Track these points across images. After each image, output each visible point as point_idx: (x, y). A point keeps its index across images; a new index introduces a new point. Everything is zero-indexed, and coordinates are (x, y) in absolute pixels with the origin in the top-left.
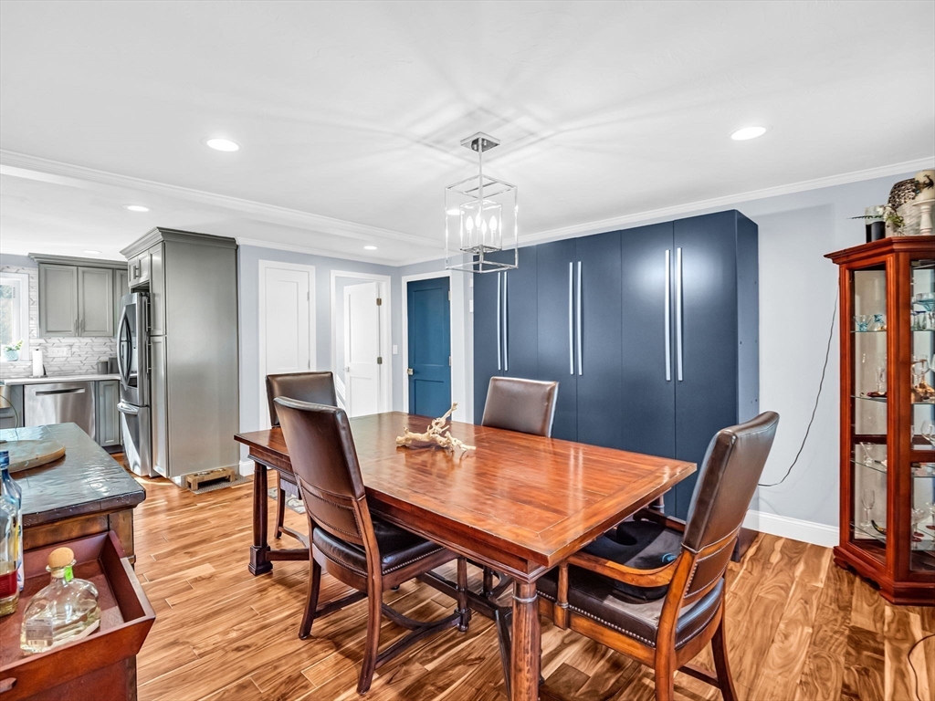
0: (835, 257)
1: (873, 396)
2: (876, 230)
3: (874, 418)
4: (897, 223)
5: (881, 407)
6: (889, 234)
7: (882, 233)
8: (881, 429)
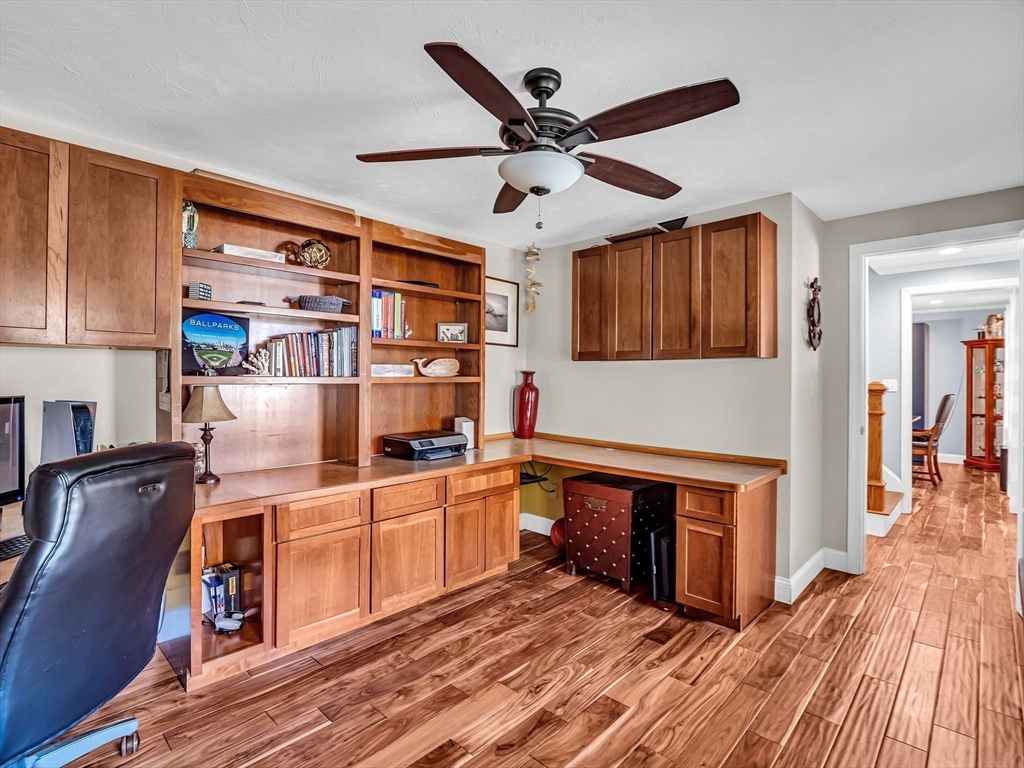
0: (965, 343)
1: (980, 397)
2: (982, 335)
3: (980, 406)
4: (990, 333)
5: (983, 401)
6: (987, 337)
7: (984, 337)
8: (983, 412)
